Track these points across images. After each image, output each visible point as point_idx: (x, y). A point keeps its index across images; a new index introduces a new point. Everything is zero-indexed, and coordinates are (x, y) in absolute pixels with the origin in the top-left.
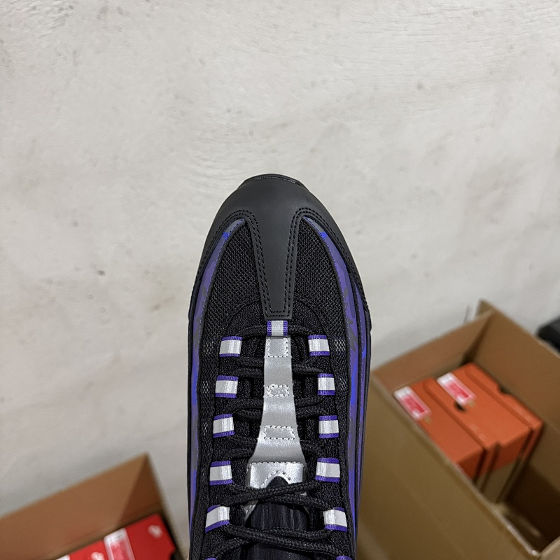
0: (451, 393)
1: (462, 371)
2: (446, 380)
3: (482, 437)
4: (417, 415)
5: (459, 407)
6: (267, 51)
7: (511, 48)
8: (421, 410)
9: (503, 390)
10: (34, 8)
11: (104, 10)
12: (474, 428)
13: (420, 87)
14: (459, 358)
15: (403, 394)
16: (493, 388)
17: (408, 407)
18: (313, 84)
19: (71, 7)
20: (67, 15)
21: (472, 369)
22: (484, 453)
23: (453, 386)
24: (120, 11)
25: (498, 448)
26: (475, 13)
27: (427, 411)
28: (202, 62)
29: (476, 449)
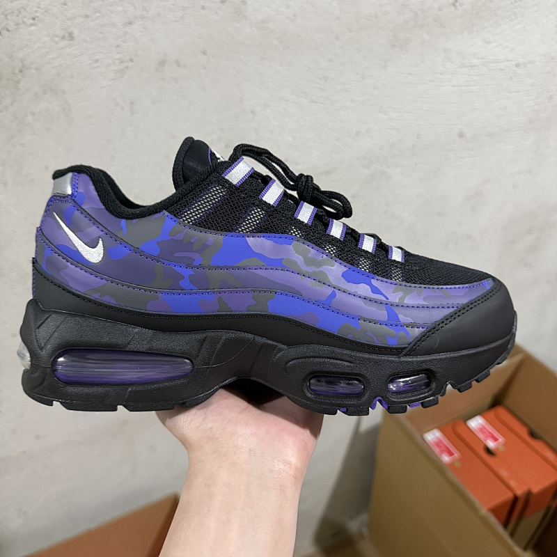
0: (481, 436)
1: (492, 414)
2: (476, 423)
3: (512, 483)
4: (446, 458)
5: (488, 451)
6: (315, 102)
7: (551, 97)
8: (451, 454)
9: (533, 435)
10: (97, 61)
11: (163, 63)
12: (504, 473)
13: (461, 135)
14: (488, 400)
15: (433, 436)
16: (524, 432)
17: (437, 450)
18: (358, 133)
19: (132, 60)
20: (127, 67)
21: (500, 411)
22: (516, 499)
23: (482, 429)
24: (178, 63)
25: (529, 494)
26: (517, 65)
27: (457, 455)
28: (253, 112)
29: (508, 496)
